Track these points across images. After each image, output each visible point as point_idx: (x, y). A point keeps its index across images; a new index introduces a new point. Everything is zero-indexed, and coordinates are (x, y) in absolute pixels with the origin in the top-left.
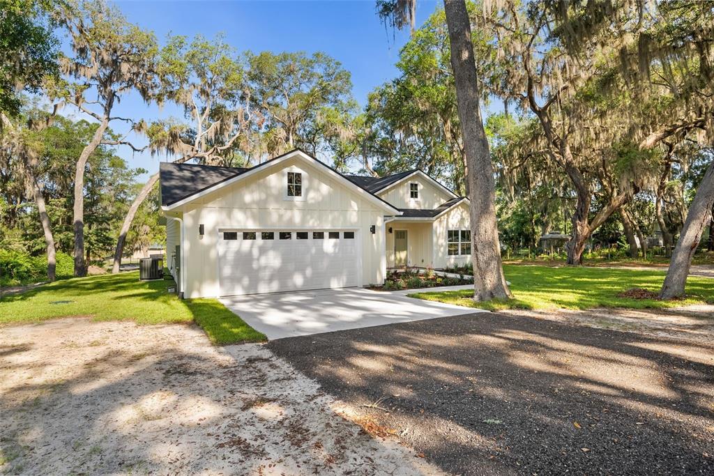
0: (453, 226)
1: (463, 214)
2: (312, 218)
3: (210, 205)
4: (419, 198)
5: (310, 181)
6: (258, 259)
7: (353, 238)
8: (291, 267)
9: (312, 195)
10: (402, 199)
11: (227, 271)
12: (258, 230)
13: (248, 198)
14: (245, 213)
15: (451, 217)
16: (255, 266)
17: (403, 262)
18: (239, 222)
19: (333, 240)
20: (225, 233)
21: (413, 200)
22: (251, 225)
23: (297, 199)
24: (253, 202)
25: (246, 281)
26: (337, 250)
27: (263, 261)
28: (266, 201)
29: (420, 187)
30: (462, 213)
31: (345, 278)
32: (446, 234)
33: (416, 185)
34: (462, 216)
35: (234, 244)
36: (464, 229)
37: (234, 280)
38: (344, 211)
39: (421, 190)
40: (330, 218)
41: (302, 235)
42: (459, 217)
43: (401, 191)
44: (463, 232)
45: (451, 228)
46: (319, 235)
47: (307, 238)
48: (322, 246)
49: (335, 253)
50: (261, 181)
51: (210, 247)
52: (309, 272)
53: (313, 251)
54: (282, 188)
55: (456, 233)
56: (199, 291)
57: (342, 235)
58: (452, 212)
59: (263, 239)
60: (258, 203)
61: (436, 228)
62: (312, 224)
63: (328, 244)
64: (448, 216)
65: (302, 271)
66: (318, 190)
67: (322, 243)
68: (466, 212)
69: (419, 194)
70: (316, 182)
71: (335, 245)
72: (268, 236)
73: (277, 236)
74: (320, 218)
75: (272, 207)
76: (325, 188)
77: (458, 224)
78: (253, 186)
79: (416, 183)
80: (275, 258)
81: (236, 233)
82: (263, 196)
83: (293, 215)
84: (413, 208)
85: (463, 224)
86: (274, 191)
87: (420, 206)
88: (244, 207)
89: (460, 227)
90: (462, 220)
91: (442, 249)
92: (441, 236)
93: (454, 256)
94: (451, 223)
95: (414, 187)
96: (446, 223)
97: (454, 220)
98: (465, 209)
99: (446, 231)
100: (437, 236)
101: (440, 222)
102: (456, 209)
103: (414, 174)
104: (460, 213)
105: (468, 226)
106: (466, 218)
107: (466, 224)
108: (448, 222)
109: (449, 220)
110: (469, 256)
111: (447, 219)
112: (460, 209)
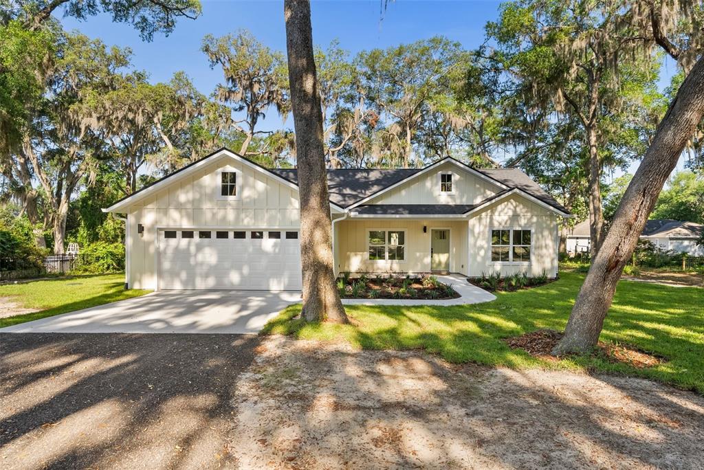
0: (500, 224)
1: (518, 209)
2: (247, 216)
3: (150, 206)
4: (454, 191)
5: (245, 178)
6: (195, 255)
7: (297, 238)
8: (227, 265)
9: (247, 193)
10: (430, 193)
11: (167, 265)
12: (195, 229)
13: (183, 197)
14: (180, 212)
15: (497, 213)
16: (192, 261)
17: (443, 266)
18: (175, 221)
19: (273, 240)
20: (165, 232)
21: (444, 194)
22: (186, 225)
23: (231, 198)
24: (188, 202)
25: (184, 275)
26: (277, 250)
27: (200, 257)
28: (200, 200)
29: (456, 177)
30: (515, 208)
31: (286, 280)
32: (488, 234)
33: (450, 176)
34: (515, 211)
35: (173, 241)
36: (518, 228)
37: (174, 274)
38: (283, 210)
39: (456, 182)
40: (267, 216)
41: (240, 235)
42: (511, 213)
43: (428, 184)
44: (517, 233)
45: (497, 227)
46: (257, 235)
47: (245, 238)
48: (260, 246)
49: (274, 253)
50: (195, 182)
51: (149, 243)
52: (246, 270)
53: (251, 249)
54: (216, 187)
55: (505, 233)
56: (140, 281)
57: (283, 235)
58: (500, 208)
59: (200, 237)
60: (193, 202)
61: (474, 226)
62: (248, 223)
63: (268, 243)
64: (493, 212)
65: (239, 269)
66: (254, 187)
67: (261, 243)
68: (521, 206)
69: (453, 187)
70: (251, 180)
71: (275, 245)
72: (205, 234)
73: (214, 235)
74: (255, 217)
75: (207, 206)
76: (261, 186)
77: (509, 222)
78: (189, 187)
79: (450, 173)
80: (211, 255)
81: (175, 232)
82: (197, 196)
83: (228, 214)
84: (444, 203)
85: (518, 221)
86: (208, 191)
87: (455, 201)
88: (180, 207)
89: (511, 225)
90: (515, 216)
91: (482, 253)
92: (481, 236)
93: (500, 262)
94: (498, 221)
95: (446, 179)
96: (488, 220)
97: (502, 216)
98: (519, 203)
99: (489, 230)
100: (474, 236)
101: (480, 219)
102: (506, 203)
103: (442, 162)
104: (512, 207)
105: (525, 224)
106: (522, 214)
107: (523, 222)
108: (491, 219)
109: (494, 217)
110: (526, 263)
111: (491, 216)
112: (512, 204)
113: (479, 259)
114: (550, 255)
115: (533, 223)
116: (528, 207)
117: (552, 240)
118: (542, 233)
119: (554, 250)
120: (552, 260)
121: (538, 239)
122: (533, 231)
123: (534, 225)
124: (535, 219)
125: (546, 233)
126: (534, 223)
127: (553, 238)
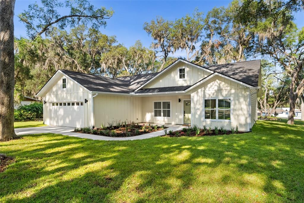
0: (210, 95)
1: (221, 85)
4: (186, 78)
8: (66, 115)
9: (68, 87)
11: (52, 115)
12: (58, 102)
13: (54, 89)
15: (207, 89)
20: (52, 103)
21: (181, 80)
23: (65, 89)
25: (56, 119)
27: (59, 112)
29: (187, 69)
30: (219, 84)
32: (202, 102)
33: (184, 69)
34: (219, 87)
36: (221, 98)
39: (188, 72)
41: (69, 104)
42: (216, 88)
43: (172, 74)
44: (221, 101)
45: (208, 97)
46: (73, 104)
53: (71, 109)
54: (61, 85)
58: (209, 85)
59: (60, 105)
60: (56, 91)
61: (194, 97)
63: (76, 107)
64: (205, 88)
65: (69, 117)
66: (70, 84)
68: (223, 83)
69: (186, 75)
70: (70, 81)
73: (63, 104)
75: (59, 92)
77: (215, 94)
79: (183, 68)
80: (62, 111)
82: (57, 88)
85: (221, 93)
87: (186, 83)
88: (53, 93)
89: (217, 96)
90: (220, 90)
91: (199, 113)
92: (198, 103)
93: (210, 119)
94: (208, 94)
95: (182, 71)
96: (203, 93)
97: (211, 91)
98: (222, 81)
99: (203, 99)
100: (194, 103)
101: (197, 93)
102: (213, 82)
103: (176, 62)
104: (217, 84)
105: (226, 95)
106: (224, 89)
107: (224, 93)
108: (204, 92)
109: (206, 91)
110: (227, 121)
111: (204, 91)
112: (217, 82)
113: (197, 116)
114: (244, 114)
115: (231, 94)
116: (228, 84)
117: (246, 105)
118: (238, 100)
119: (248, 111)
120: (246, 118)
121: (235, 104)
122: (232, 99)
123: (233, 96)
124: (233, 91)
125: (242, 100)
126: (233, 94)
127: (247, 104)
